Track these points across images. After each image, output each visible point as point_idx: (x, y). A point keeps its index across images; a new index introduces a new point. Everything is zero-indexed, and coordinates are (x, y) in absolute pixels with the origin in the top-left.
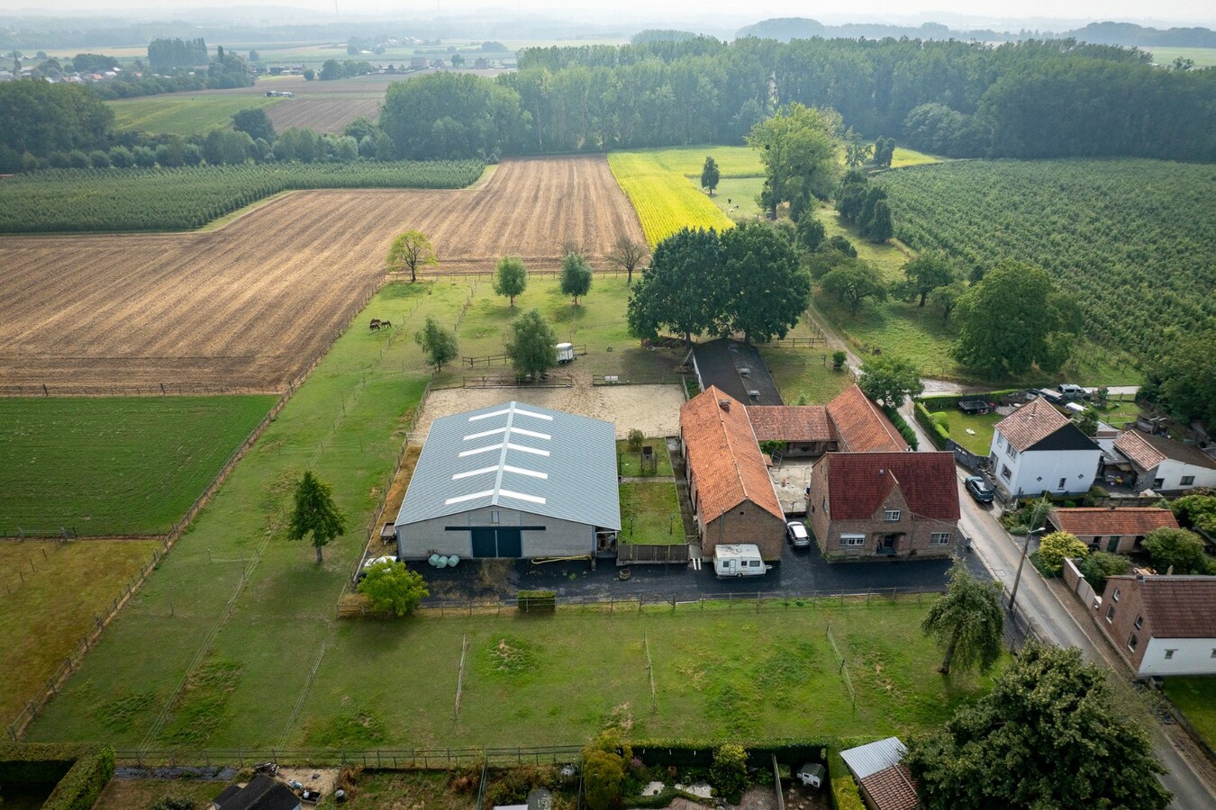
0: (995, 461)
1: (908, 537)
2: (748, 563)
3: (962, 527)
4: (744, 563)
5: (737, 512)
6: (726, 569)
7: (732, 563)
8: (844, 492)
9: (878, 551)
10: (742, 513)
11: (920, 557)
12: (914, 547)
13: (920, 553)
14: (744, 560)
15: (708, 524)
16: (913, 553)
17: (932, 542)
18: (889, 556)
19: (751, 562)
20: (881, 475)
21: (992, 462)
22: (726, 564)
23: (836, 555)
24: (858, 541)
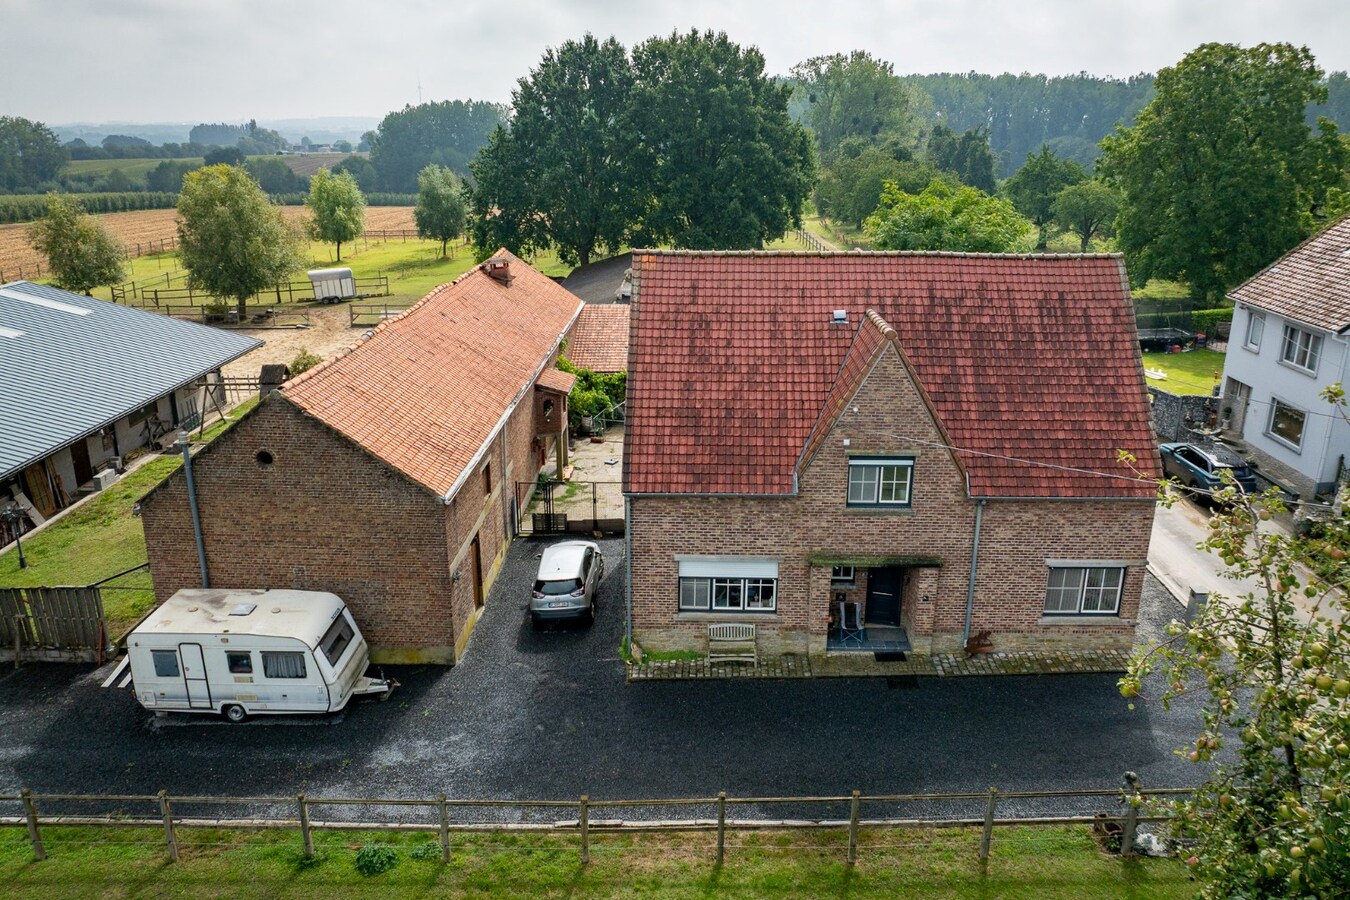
0: (1238, 409)
1: (955, 580)
2: (257, 662)
3: (1164, 567)
4: (238, 662)
5: (244, 454)
6: (171, 685)
7: (189, 658)
8: (688, 386)
9: (834, 634)
10: (265, 458)
11: (1003, 664)
12: (983, 619)
13: (1006, 647)
14: (237, 646)
15: (142, 501)
16: (978, 644)
17: (1052, 599)
18: (881, 657)
19: (266, 656)
20: (837, 327)
21: (1228, 412)
22: (166, 663)
23: (671, 647)
24: (753, 592)
